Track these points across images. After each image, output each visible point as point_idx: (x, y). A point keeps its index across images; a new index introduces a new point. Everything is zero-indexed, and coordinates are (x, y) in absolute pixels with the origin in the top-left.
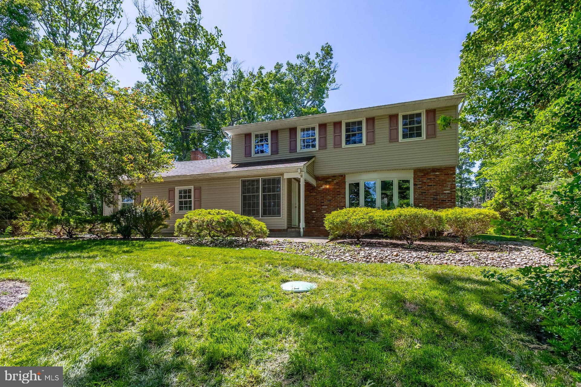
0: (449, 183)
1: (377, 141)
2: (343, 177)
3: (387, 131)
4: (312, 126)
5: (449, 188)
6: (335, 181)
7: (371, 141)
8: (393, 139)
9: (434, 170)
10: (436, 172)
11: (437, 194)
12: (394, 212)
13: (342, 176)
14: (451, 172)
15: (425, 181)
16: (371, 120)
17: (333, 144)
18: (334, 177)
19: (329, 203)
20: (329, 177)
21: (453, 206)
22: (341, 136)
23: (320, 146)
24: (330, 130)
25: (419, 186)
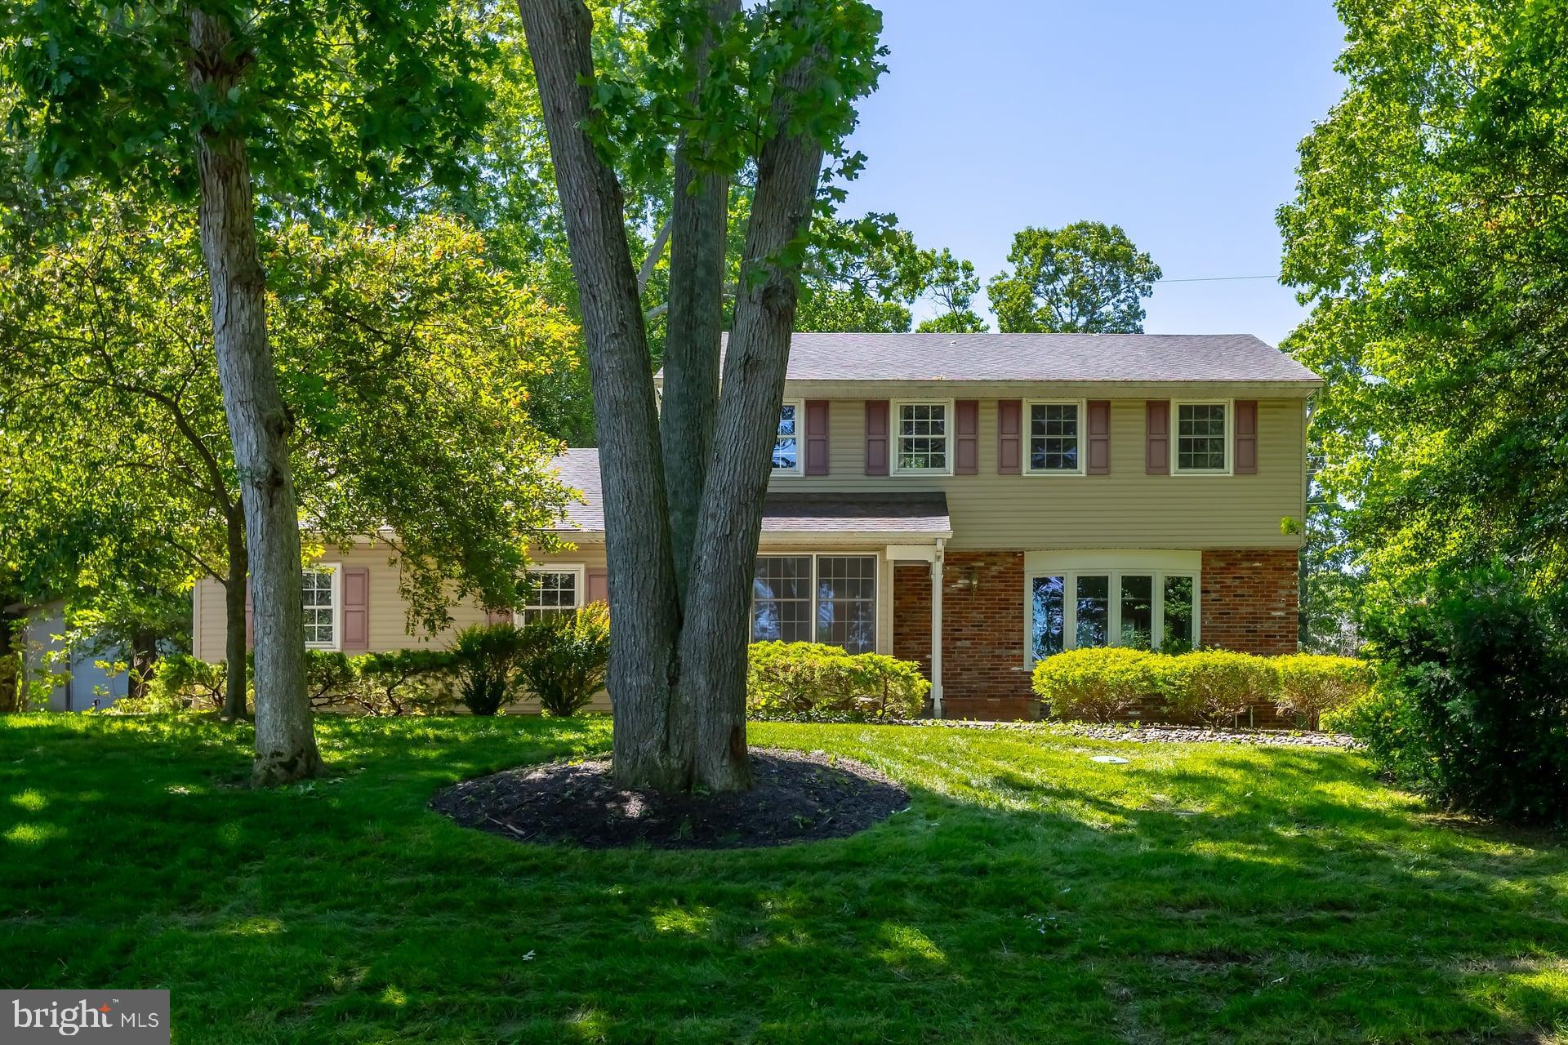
0: (1284, 592)
1: (1115, 465)
2: (1017, 556)
3: (1140, 441)
4: (937, 402)
5: (1282, 605)
6: (994, 568)
7: (1100, 466)
8: (1157, 467)
9: (1251, 555)
10: (1254, 560)
11: (1255, 619)
12: (1192, 660)
13: (1014, 554)
14: (1289, 564)
15: (1228, 582)
16: (1100, 408)
17: (995, 463)
18: (991, 555)
19: (975, 631)
20: (976, 556)
21: (1292, 651)
22: (1018, 442)
23: (957, 465)
24: (988, 420)
25: (1213, 596)
